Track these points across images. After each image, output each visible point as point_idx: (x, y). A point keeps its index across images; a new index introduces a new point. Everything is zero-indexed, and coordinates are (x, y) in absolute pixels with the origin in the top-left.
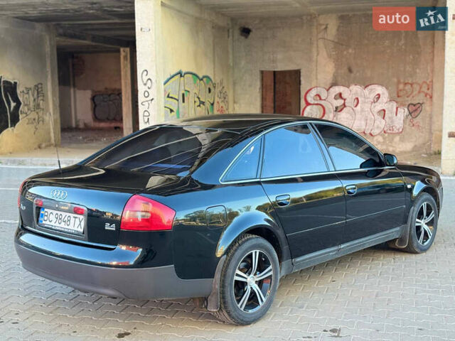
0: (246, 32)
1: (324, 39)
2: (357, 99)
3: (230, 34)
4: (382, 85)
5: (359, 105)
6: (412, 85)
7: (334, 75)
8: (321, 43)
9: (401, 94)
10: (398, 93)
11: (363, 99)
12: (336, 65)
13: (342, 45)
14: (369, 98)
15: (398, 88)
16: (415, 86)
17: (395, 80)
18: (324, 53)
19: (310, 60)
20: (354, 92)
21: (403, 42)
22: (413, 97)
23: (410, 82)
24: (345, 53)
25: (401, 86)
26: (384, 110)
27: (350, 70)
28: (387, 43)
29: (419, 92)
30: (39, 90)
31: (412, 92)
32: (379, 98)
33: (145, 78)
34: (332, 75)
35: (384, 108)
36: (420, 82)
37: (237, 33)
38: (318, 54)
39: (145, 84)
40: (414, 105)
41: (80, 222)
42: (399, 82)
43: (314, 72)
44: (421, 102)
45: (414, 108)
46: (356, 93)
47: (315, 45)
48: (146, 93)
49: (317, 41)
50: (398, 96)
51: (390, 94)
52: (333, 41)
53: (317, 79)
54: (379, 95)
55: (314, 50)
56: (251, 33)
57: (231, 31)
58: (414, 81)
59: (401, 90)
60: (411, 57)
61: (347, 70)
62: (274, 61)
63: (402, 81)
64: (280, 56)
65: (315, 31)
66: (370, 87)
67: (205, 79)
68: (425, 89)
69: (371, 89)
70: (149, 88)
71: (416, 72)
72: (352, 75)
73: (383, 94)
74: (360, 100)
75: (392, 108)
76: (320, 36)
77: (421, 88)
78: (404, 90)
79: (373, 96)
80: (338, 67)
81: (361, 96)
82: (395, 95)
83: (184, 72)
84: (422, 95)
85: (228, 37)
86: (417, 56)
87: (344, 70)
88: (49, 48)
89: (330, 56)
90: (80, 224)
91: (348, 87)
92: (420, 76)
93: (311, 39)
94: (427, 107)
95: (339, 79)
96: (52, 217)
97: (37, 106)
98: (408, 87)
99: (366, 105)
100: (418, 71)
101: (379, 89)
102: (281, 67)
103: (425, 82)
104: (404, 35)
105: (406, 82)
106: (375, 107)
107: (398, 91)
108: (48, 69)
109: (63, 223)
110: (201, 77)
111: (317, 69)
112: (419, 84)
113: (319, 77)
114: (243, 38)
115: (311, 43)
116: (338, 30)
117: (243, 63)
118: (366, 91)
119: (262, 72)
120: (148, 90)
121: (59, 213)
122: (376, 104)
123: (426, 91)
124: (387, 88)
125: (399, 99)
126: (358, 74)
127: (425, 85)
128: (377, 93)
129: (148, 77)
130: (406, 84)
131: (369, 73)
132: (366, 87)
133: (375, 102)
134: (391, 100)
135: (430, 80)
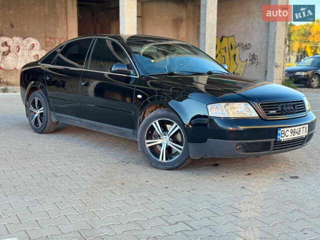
2: (19, 46)
4: (36, 38)
5: (20, 51)
6: (54, 39)
9: (48, 44)
10: (46, 44)
11: (23, 47)
13: (5, 7)
14: (27, 46)
15: (46, 40)
16: (56, 40)
17: (44, 35)
20: (15, 41)
21: (47, 10)
23: (53, 37)
24: (7, 13)
25: (48, 39)
26: (38, 55)
27: (12, 26)
28: (37, 9)
31: (55, 44)
32: (33, 47)
35: (37, 54)
42: (46, 36)
46: (18, 43)
50: (47, 46)
51: (41, 44)
54: (33, 44)
58: (56, 37)
59: (48, 42)
60: (53, 20)
61: (10, 26)
63: (48, 35)
66: (27, 39)
69: (28, 41)
71: (56, 31)
72: (14, 29)
73: (36, 44)
75: (43, 54)
77: (60, 41)
78: (50, 42)
79: (29, 45)
80: (3, 23)
81: (21, 44)
82: (44, 45)
86: (56, 20)
87: (8, 25)
91: (11, 38)
92: (59, 33)
95: (5, 32)
98: (52, 40)
99: (25, 51)
100: (58, 30)
101: (33, 41)
103: (62, 38)
104: (47, 4)
105: (51, 36)
106: (31, 53)
107: (46, 42)
112: (59, 39)
118: (25, 41)
122: (32, 51)
124: (39, 40)
125: (47, 48)
126: (18, 29)
130: (51, 38)
131: (26, 30)
132: (24, 38)
133: (31, 49)
134: (42, 48)
135: (66, 36)
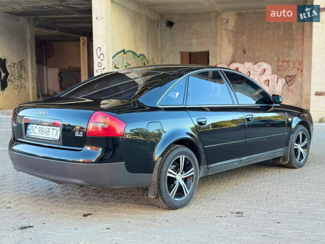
0: (170, 24)
1: (225, 29)
2: (249, 72)
3: (159, 26)
4: (267, 62)
6: (288, 62)
7: (233, 55)
8: (224, 33)
9: (280, 68)
10: (278, 68)
11: (253, 72)
12: (234, 48)
13: (239, 33)
14: (257, 72)
15: (278, 65)
16: (290, 63)
17: (276, 59)
18: (226, 39)
19: (216, 44)
20: (247, 67)
21: (281, 32)
22: (289, 71)
23: (287, 60)
24: (241, 39)
25: (280, 63)
26: (268, 80)
27: (244, 52)
28: (270, 32)
29: (293, 67)
30: (22, 65)
31: (288, 67)
32: (264, 71)
33: (99, 53)
34: (231, 55)
35: (268, 79)
36: (294, 61)
37: (164, 25)
38: (221, 40)
39: (99, 58)
40: (290, 77)
41: (57, 132)
42: (279, 60)
43: (219, 53)
44: (294, 75)
45: (290, 79)
46: (249, 68)
47: (219, 34)
48: (100, 64)
49: (221, 30)
50: (278, 70)
51: (272, 68)
52: (232, 31)
53: (220, 57)
54: (265, 69)
55: (219, 37)
56: (174, 25)
57: (159, 23)
58: (290, 60)
59: (280, 66)
60: (288, 43)
61: (242, 52)
62: (190, 45)
63: (281, 59)
64: (194, 41)
65: (219, 24)
66: (258, 64)
67: (141, 57)
68: (297, 65)
69: (259, 66)
70: (102, 60)
72: (246, 55)
73: (268, 68)
74: (251, 73)
75: (274, 79)
76: (223, 27)
77: (294, 64)
78: (283, 66)
79: (260, 70)
80: (235, 49)
81: (252, 70)
82: (276, 69)
83: (126, 50)
84: (295, 69)
85: (158, 27)
86: (291, 42)
87: (240, 52)
88: (29, 36)
89: (230, 42)
90: (57, 134)
91: (243, 63)
92: (294, 56)
93: (216, 29)
94: (299, 78)
95: (237, 58)
96: (36, 130)
97: (21, 76)
98: (285, 64)
99: (255, 76)
100: (292, 52)
101: (265, 65)
102: (195, 49)
103: (297, 60)
104: (282, 26)
105: (284, 60)
106: (262, 78)
108: (29, 50)
109: (44, 134)
110: (138, 55)
111: (220, 51)
112: (293, 62)
113: (222, 56)
114: (168, 28)
115: (216, 33)
116: (236, 23)
117: (168, 46)
118: (256, 67)
119: (182, 53)
120: (101, 62)
121: (42, 126)
122: (263, 76)
123: (298, 67)
124: (271, 65)
125: (279, 73)
126: (250, 54)
127: (297, 62)
128: (263, 68)
129: (101, 53)
130: (284, 62)
131: (257, 54)
132: (255, 64)
133: (262, 74)
134: (273, 73)
135: (301, 59)
